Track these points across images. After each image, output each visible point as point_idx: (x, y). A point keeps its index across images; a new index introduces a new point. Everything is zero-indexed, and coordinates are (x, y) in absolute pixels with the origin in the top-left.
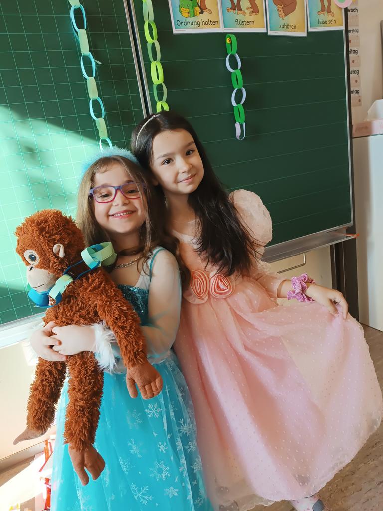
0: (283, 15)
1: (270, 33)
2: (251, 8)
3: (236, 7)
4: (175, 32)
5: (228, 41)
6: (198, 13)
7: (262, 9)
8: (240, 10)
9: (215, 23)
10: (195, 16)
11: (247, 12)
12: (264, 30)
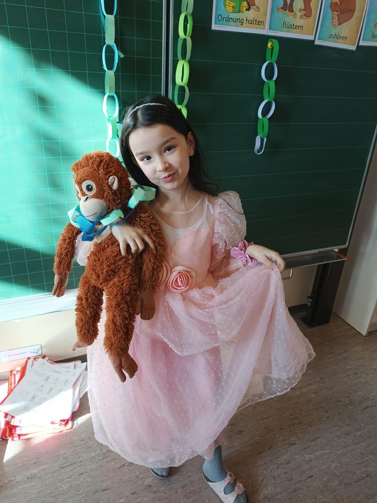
0: (337, 23)
1: (317, 42)
2: (303, 10)
3: (288, 7)
4: (214, 27)
5: (269, 45)
6: (245, 9)
7: (315, 12)
8: (291, 11)
9: (260, 23)
10: (240, 12)
11: (299, 14)
12: (311, 38)
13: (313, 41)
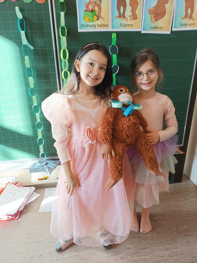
1: (143, 32)
2: (132, 16)
4: (80, 30)
6: (96, 20)
7: (139, 16)
9: (106, 26)
10: (93, 21)
13: (140, 32)
